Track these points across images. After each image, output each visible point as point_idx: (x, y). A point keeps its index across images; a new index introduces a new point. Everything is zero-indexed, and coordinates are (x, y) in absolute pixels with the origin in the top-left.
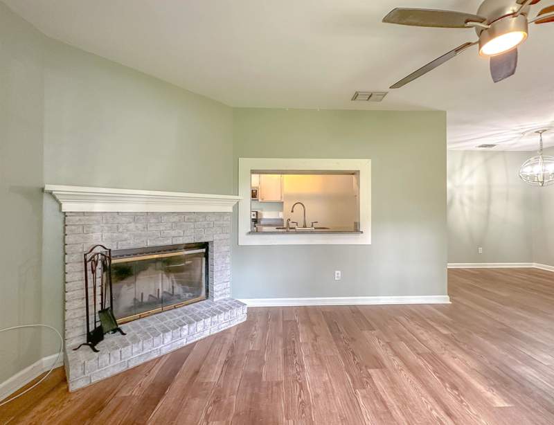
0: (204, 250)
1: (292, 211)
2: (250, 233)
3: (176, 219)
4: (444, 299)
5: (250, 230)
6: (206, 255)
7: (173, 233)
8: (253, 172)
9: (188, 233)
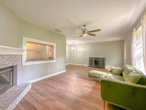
0: (12, 68)
1: (35, 54)
2: (27, 61)
3: (8, 57)
4: (65, 71)
5: (26, 60)
6: (12, 70)
7: (7, 63)
8: (28, 42)
9: (11, 62)
